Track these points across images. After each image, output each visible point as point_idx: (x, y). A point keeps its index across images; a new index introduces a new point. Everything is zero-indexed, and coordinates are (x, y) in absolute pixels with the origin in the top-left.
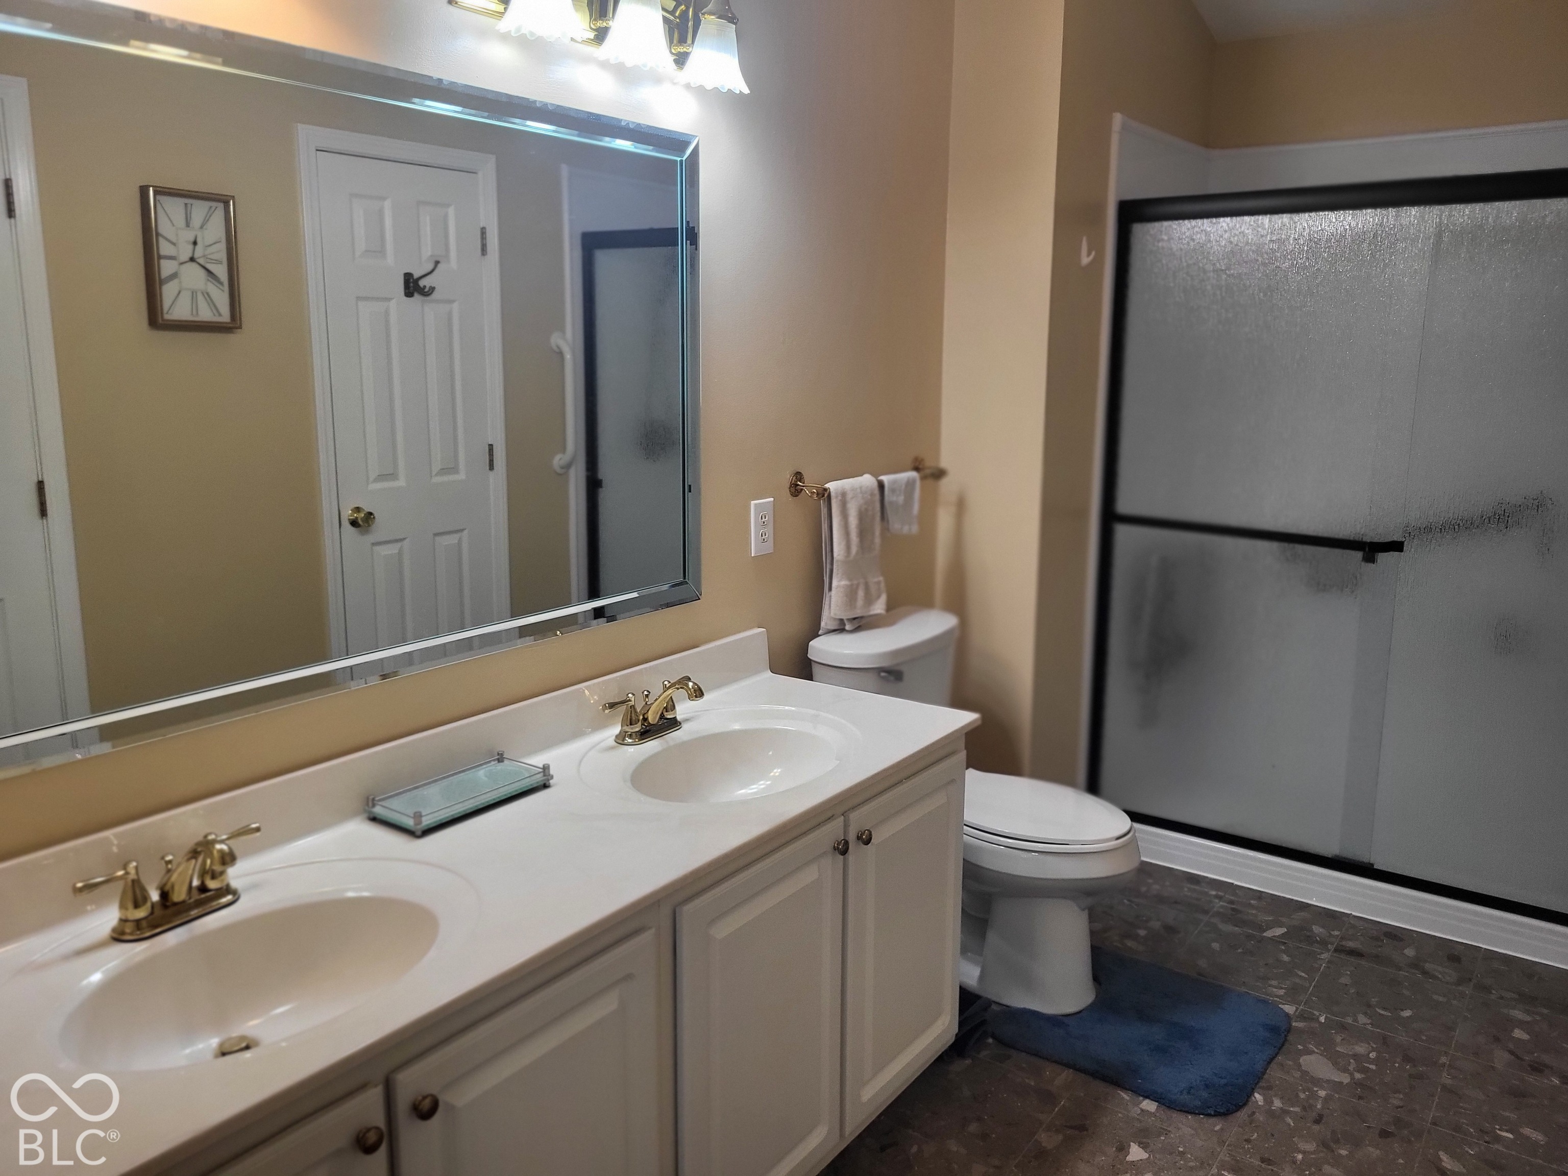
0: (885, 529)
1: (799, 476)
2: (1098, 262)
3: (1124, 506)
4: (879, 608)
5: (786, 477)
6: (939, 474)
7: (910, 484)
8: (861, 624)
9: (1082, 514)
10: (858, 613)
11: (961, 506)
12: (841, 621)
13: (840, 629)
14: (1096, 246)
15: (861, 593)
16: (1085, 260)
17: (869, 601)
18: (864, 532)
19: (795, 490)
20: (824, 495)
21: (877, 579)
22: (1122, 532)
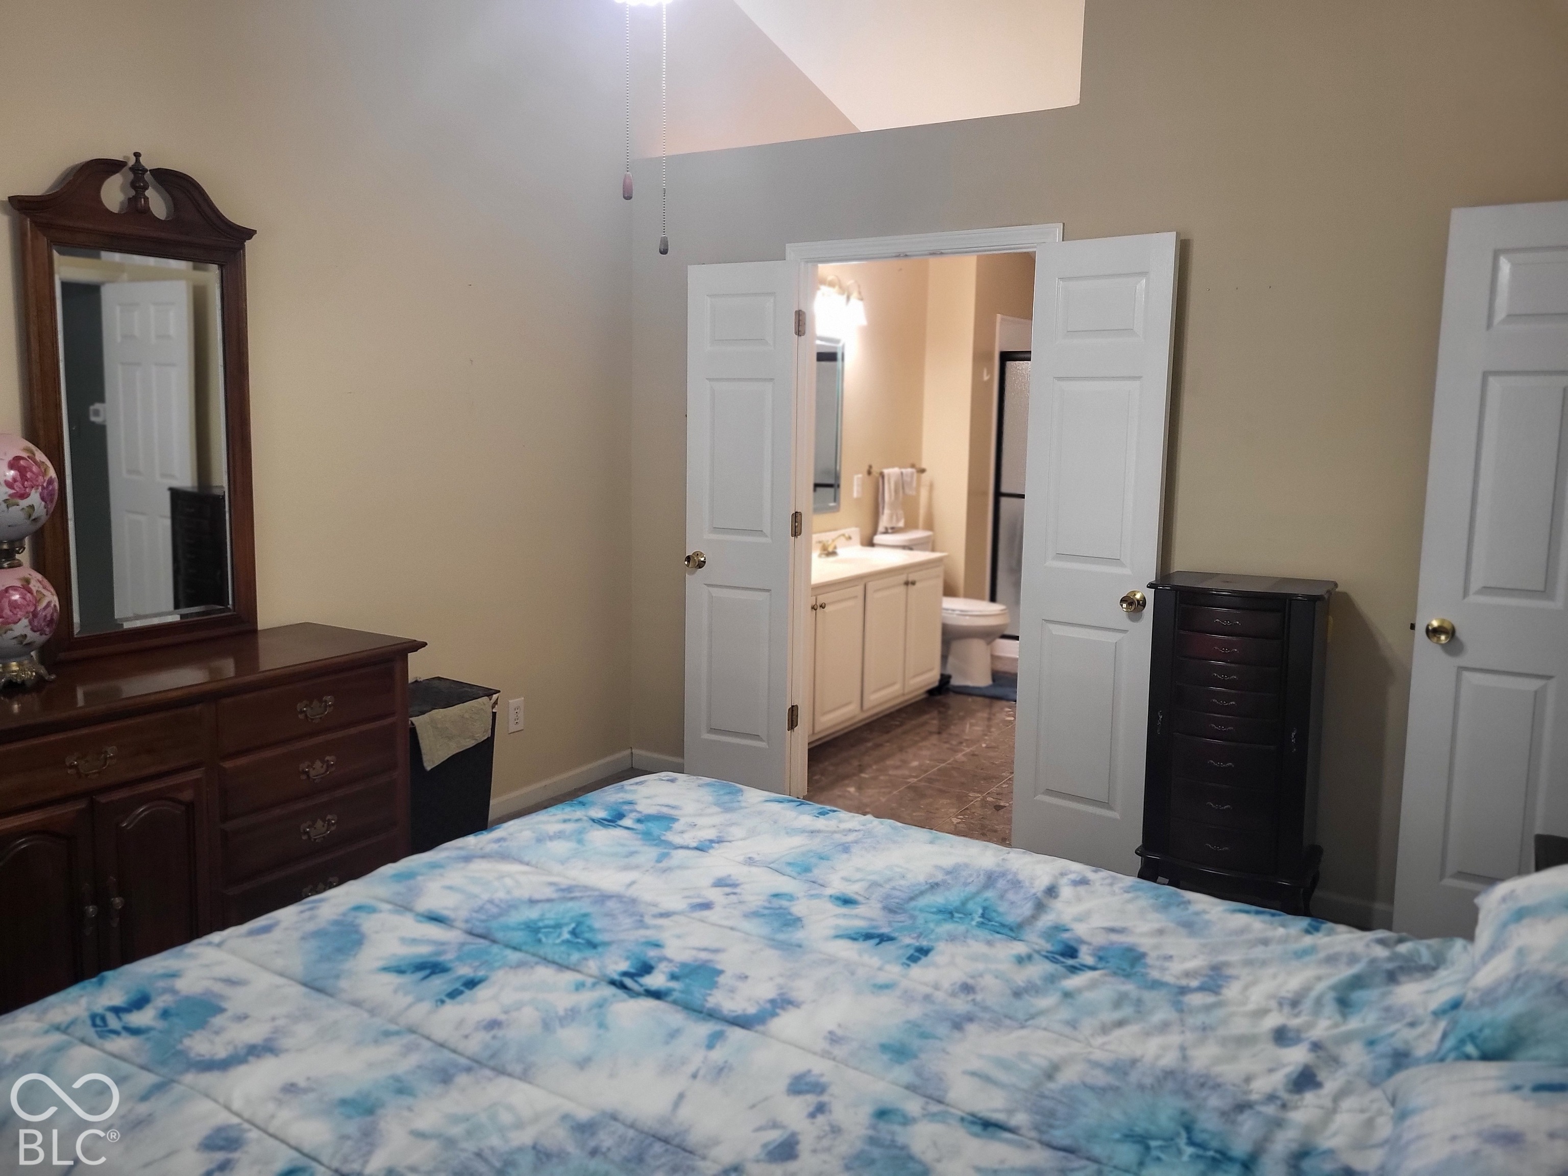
0: (904, 492)
1: (870, 467)
2: (991, 380)
3: (1004, 489)
4: (901, 524)
5: (866, 468)
6: (923, 471)
7: (912, 474)
8: (894, 530)
9: (985, 493)
10: (894, 525)
11: (931, 487)
12: (886, 529)
13: (886, 532)
14: (990, 372)
15: (895, 517)
16: (986, 378)
17: (898, 520)
18: (896, 491)
19: (869, 473)
20: (882, 475)
21: (900, 512)
22: (1004, 501)
